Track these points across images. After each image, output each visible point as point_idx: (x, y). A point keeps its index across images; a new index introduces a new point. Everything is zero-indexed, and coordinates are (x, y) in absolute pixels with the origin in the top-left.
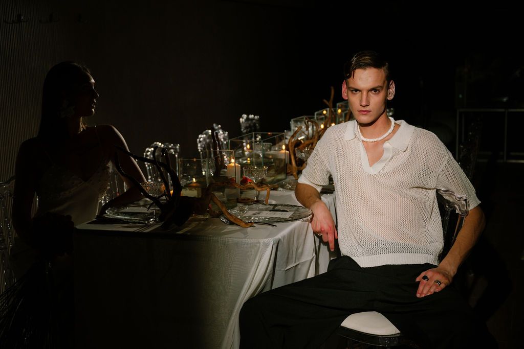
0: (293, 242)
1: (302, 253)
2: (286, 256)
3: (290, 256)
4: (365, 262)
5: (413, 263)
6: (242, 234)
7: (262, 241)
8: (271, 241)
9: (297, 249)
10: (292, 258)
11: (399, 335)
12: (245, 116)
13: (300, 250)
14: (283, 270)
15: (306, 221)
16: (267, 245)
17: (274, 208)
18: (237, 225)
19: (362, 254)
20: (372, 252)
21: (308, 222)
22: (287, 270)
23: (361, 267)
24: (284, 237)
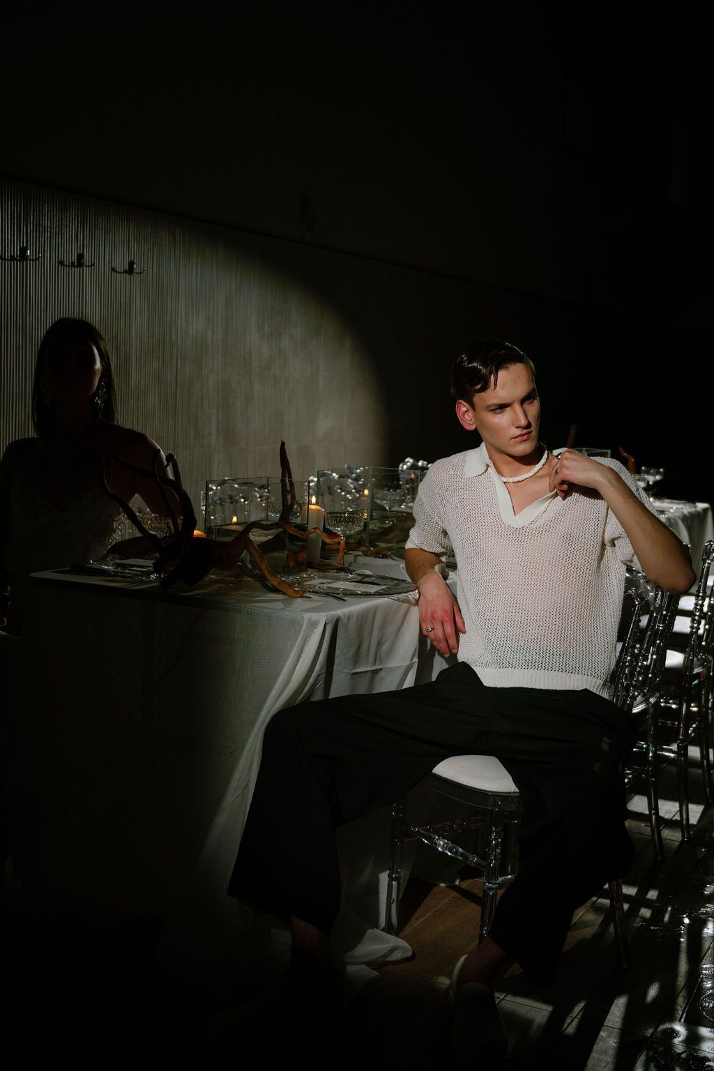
0: (372, 630)
1: (390, 653)
2: (354, 649)
3: (363, 651)
4: (491, 677)
5: (566, 689)
6: (283, 605)
7: (307, 616)
8: (322, 617)
9: (379, 644)
10: (368, 655)
11: (517, 794)
12: (410, 461)
13: (385, 647)
14: (347, 671)
15: (403, 602)
16: (313, 624)
17: (363, 580)
18: (284, 593)
19: (487, 665)
20: (502, 664)
21: (407, 605)
22: (354, 674)
23: (485, 685)
24: (349, 617)
